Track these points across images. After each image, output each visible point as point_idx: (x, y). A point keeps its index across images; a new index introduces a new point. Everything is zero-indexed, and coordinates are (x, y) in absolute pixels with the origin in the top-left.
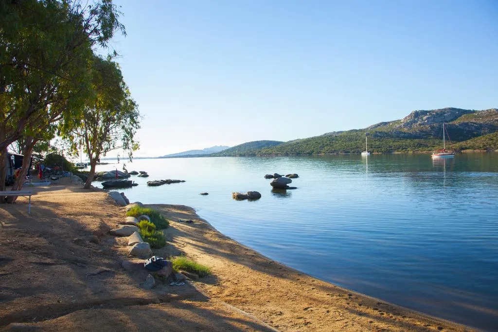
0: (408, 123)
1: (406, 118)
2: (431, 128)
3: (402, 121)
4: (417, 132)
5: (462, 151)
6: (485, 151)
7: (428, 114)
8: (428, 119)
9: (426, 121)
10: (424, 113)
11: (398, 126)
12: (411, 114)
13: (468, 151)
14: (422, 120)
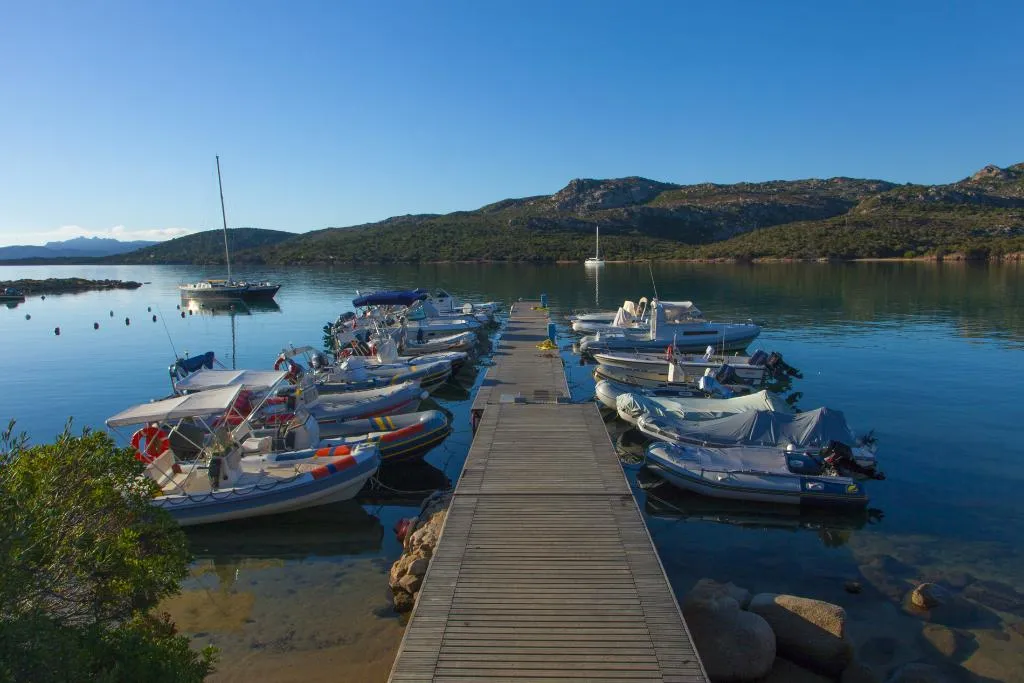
0: (567, 204)
1: (561, 192)
2: (629, 214)
3: (553, 198)
4: (606, 222)
5: (755, 261)
6: (800, 260)
7: (602, 186)
8: (603, 195)
9: (600, 201)
10: (594, 184)
11: (548, 208)
12: (570, 185)
13: (767, 260)
14: (594, 199)
